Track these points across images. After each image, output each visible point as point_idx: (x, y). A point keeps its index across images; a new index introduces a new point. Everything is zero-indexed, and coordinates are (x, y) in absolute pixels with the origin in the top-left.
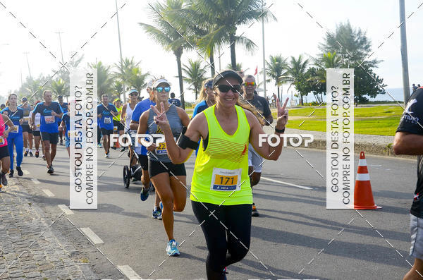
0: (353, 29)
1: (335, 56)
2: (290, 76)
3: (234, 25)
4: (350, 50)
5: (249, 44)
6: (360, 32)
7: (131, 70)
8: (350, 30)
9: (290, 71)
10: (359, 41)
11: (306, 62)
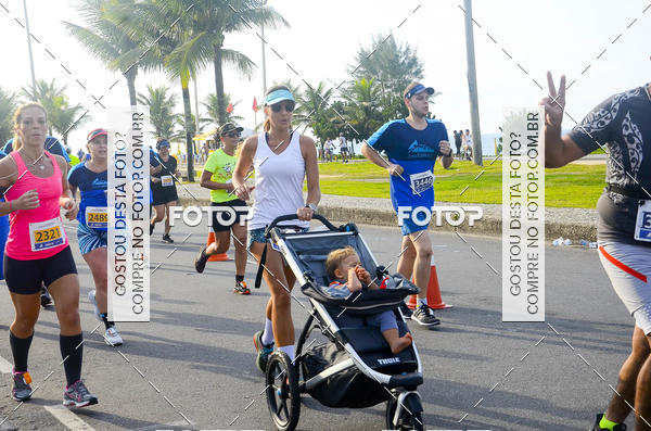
0: (398, 45)
1: (373, 84)
2: (305, 114)
3: (219, 31)
4: (394, 76)
5: (244, 62)
6: (408, 49)
7: (50, 100)
8: (394, 46)
9: (305, 106)
10: (406, 62)
11: (329, 93)
